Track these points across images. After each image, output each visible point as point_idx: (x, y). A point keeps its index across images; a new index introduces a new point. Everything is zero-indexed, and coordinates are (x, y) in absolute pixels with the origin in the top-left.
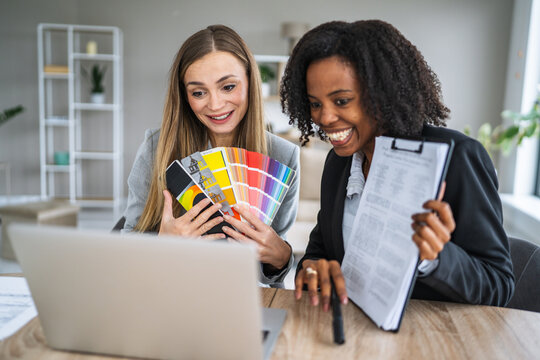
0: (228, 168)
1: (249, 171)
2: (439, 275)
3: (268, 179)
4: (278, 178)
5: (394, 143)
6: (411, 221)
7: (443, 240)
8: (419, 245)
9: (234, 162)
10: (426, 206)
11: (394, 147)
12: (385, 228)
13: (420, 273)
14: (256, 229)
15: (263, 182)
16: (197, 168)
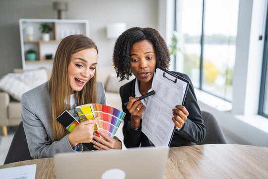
0: (93, 113)
1: (103, 114)
2: (185, 129)
3: (113, 118)
4: (118, 117)
5: (164, 74)
6: (172, 112)
7: (185, 120)
8: (174, 122)
9: (96, 110)
10: (177, 107)
11: (164, 76)
12: (161, 110)
13: (176, 130)
14: (107, 140)
15: (110, 119)
16: (78, 114)
